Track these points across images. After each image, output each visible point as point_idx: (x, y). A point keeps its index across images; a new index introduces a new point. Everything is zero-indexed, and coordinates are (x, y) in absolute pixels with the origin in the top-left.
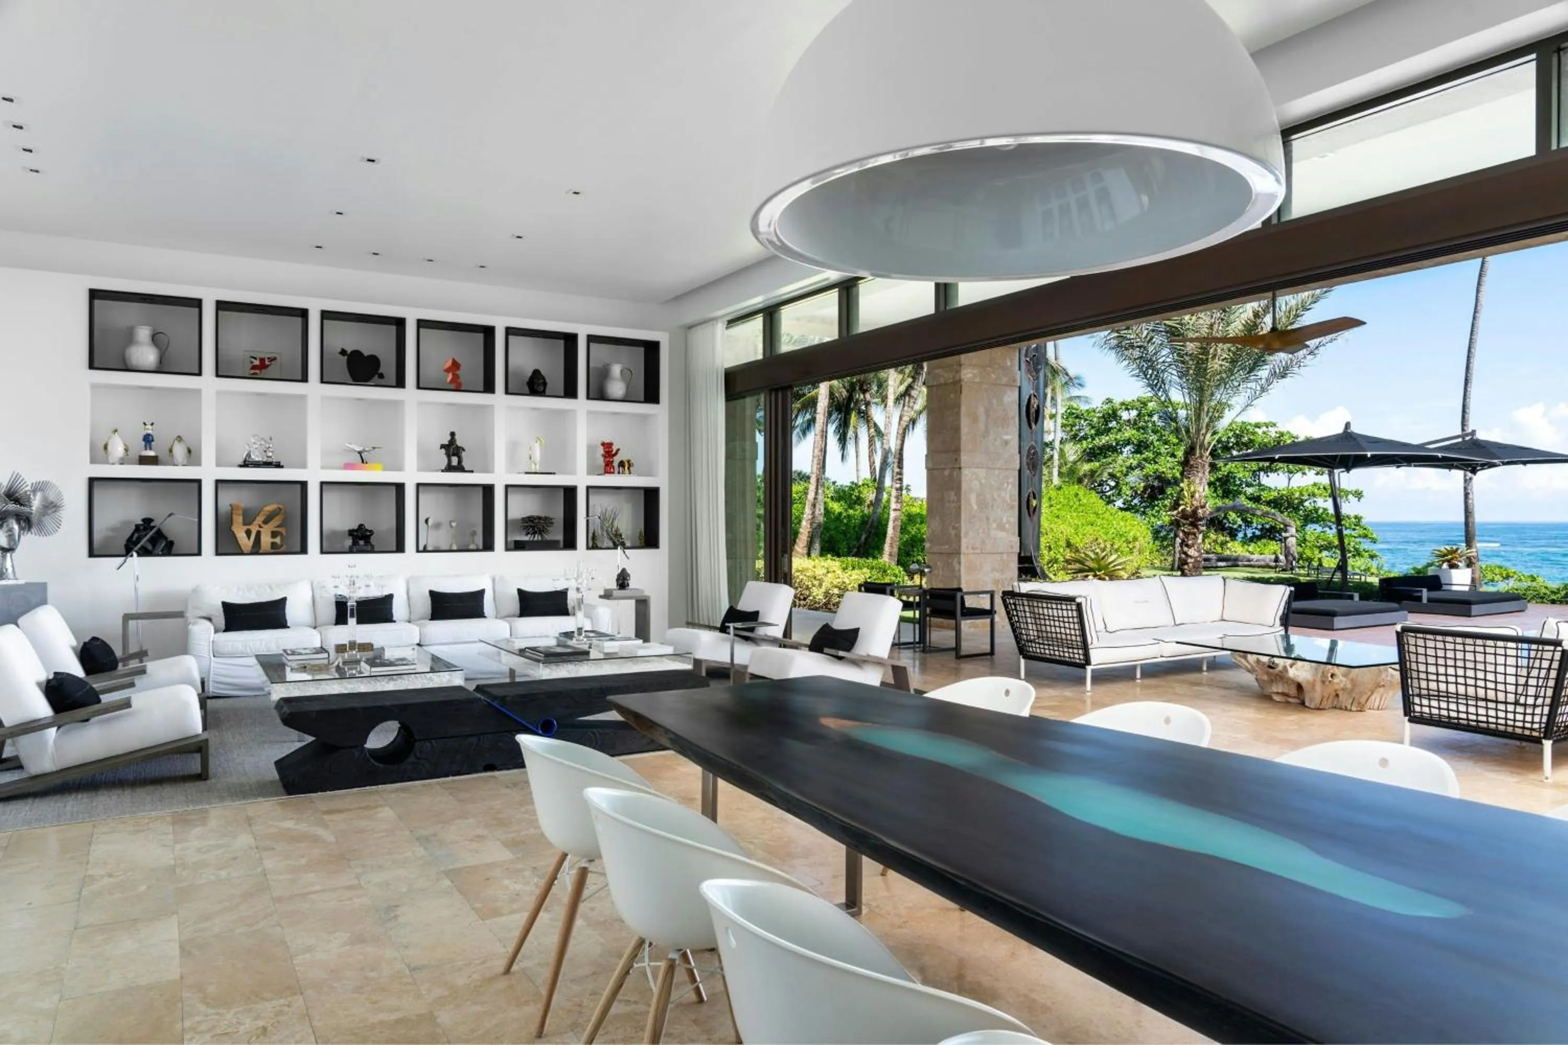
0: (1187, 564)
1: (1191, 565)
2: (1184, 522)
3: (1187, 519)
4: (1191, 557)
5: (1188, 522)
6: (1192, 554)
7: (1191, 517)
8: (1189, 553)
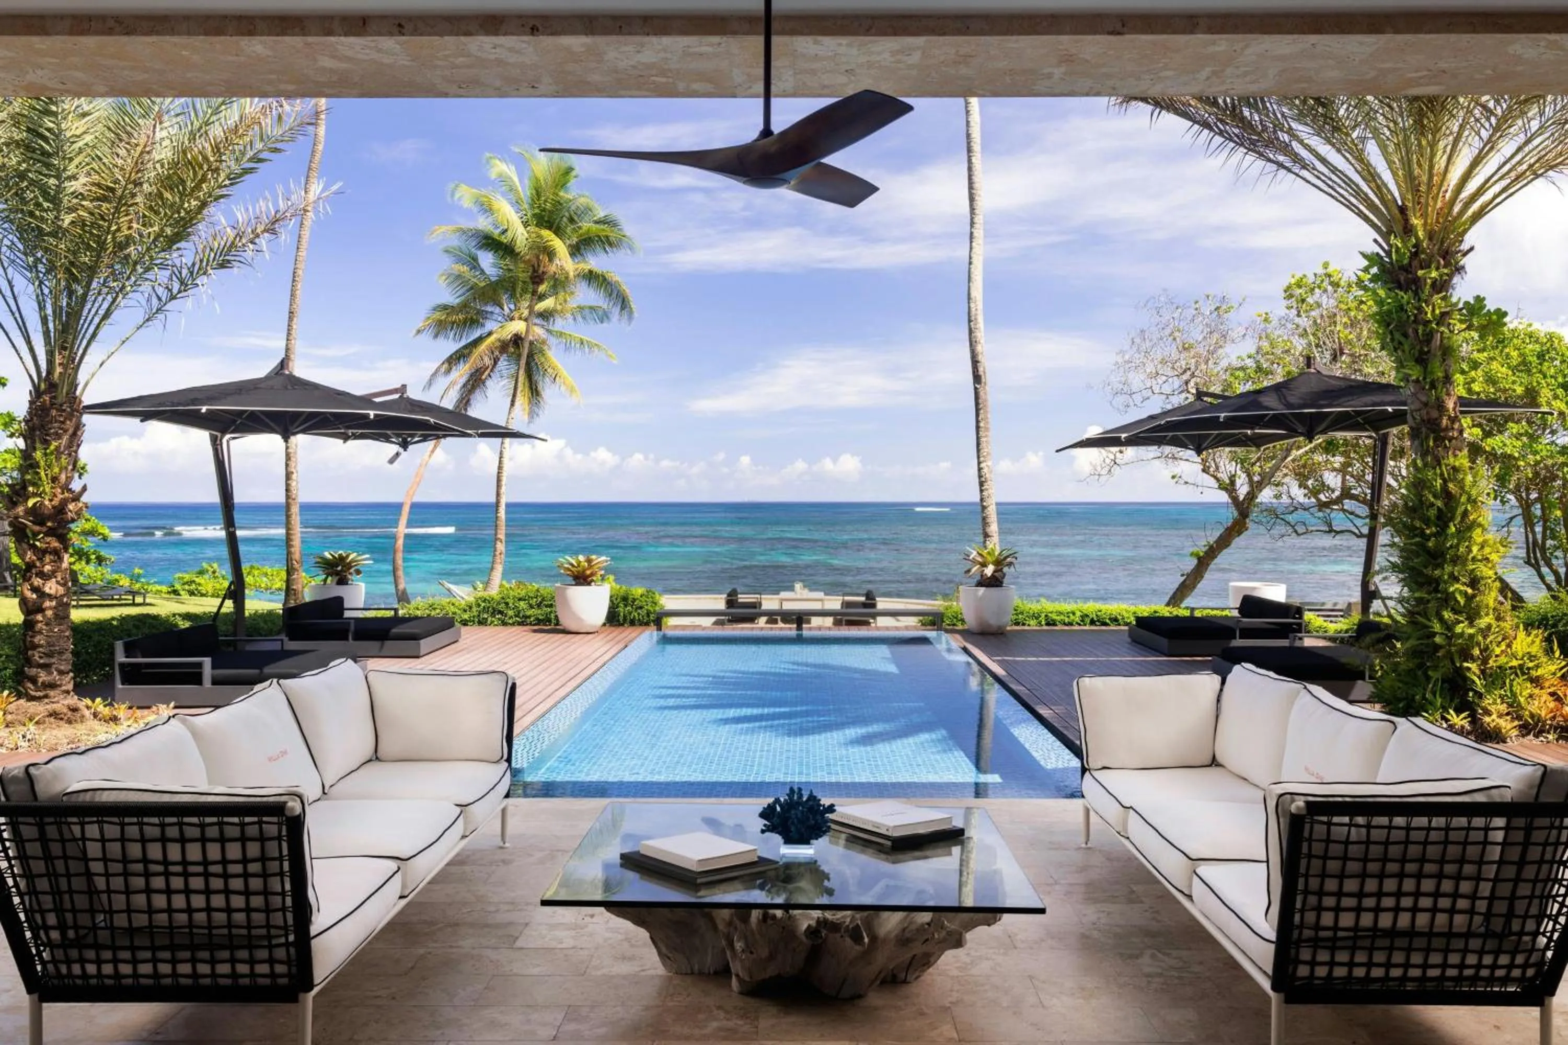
0: (41, 610)
1: (49, 613)
2: (37, 528)
3: (42, 524)
4: (50, 596)
5: (44, 529)
6: (53, 592)
7: (49, 518)
8: (47, 590)
